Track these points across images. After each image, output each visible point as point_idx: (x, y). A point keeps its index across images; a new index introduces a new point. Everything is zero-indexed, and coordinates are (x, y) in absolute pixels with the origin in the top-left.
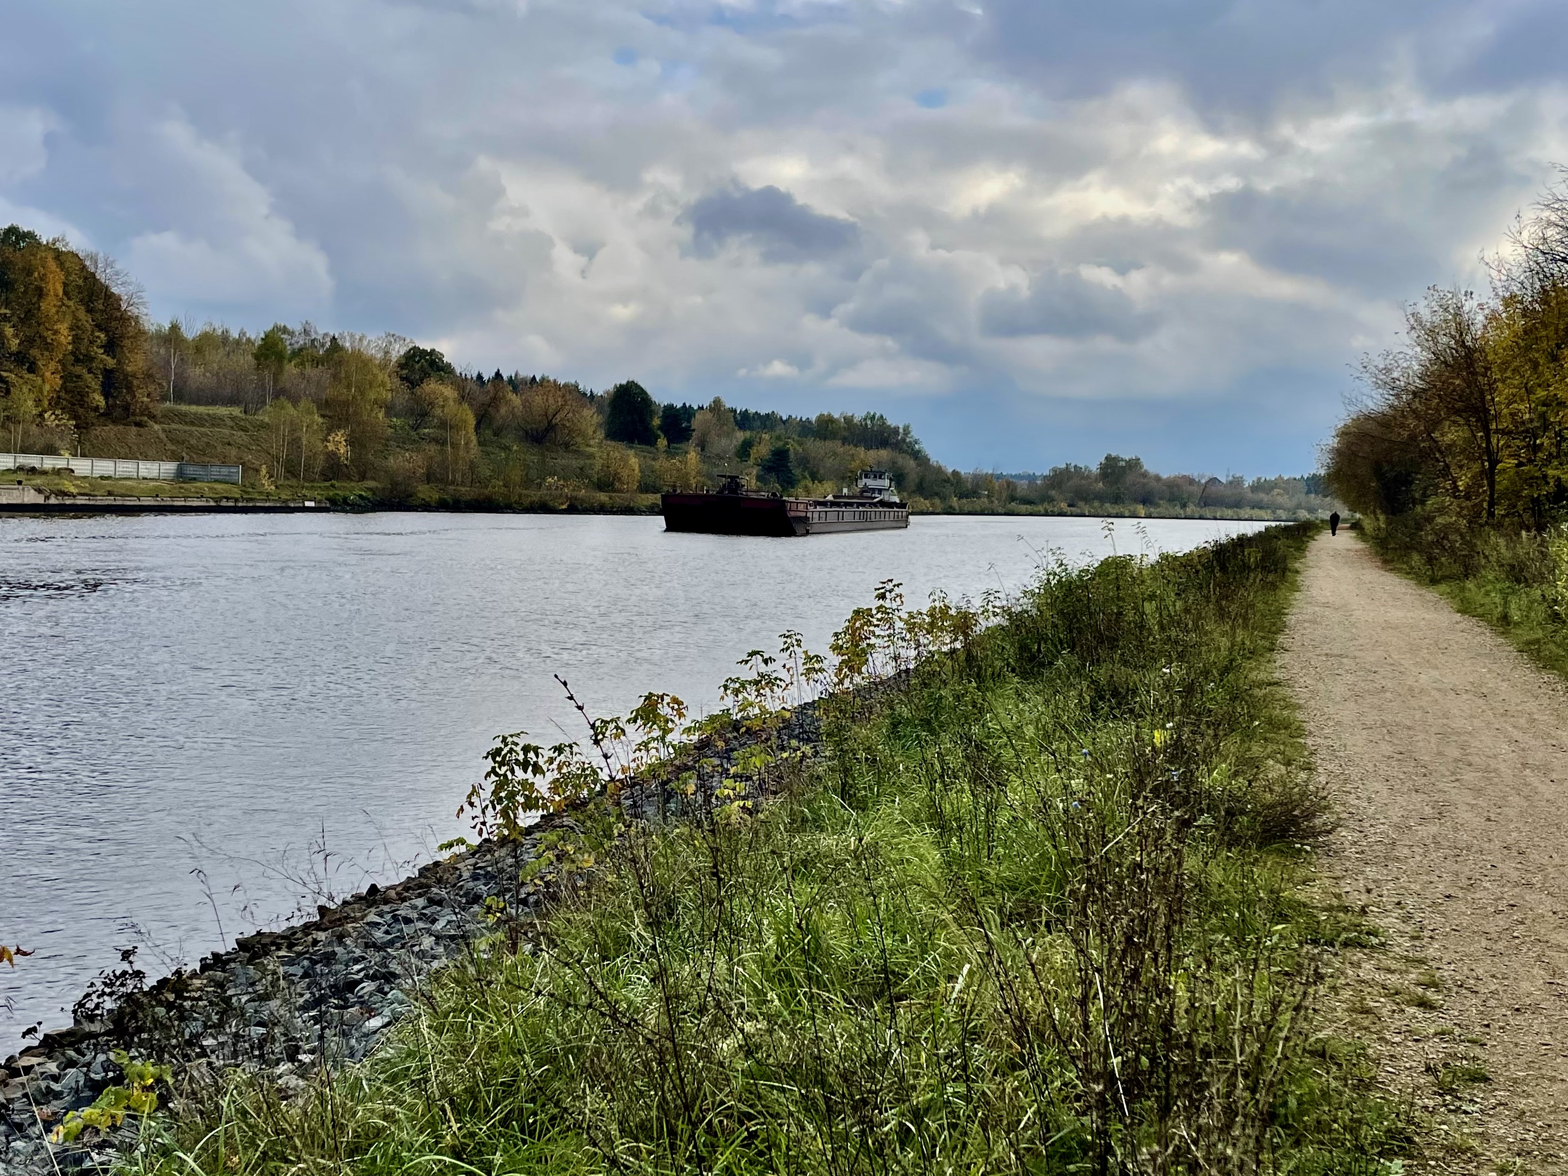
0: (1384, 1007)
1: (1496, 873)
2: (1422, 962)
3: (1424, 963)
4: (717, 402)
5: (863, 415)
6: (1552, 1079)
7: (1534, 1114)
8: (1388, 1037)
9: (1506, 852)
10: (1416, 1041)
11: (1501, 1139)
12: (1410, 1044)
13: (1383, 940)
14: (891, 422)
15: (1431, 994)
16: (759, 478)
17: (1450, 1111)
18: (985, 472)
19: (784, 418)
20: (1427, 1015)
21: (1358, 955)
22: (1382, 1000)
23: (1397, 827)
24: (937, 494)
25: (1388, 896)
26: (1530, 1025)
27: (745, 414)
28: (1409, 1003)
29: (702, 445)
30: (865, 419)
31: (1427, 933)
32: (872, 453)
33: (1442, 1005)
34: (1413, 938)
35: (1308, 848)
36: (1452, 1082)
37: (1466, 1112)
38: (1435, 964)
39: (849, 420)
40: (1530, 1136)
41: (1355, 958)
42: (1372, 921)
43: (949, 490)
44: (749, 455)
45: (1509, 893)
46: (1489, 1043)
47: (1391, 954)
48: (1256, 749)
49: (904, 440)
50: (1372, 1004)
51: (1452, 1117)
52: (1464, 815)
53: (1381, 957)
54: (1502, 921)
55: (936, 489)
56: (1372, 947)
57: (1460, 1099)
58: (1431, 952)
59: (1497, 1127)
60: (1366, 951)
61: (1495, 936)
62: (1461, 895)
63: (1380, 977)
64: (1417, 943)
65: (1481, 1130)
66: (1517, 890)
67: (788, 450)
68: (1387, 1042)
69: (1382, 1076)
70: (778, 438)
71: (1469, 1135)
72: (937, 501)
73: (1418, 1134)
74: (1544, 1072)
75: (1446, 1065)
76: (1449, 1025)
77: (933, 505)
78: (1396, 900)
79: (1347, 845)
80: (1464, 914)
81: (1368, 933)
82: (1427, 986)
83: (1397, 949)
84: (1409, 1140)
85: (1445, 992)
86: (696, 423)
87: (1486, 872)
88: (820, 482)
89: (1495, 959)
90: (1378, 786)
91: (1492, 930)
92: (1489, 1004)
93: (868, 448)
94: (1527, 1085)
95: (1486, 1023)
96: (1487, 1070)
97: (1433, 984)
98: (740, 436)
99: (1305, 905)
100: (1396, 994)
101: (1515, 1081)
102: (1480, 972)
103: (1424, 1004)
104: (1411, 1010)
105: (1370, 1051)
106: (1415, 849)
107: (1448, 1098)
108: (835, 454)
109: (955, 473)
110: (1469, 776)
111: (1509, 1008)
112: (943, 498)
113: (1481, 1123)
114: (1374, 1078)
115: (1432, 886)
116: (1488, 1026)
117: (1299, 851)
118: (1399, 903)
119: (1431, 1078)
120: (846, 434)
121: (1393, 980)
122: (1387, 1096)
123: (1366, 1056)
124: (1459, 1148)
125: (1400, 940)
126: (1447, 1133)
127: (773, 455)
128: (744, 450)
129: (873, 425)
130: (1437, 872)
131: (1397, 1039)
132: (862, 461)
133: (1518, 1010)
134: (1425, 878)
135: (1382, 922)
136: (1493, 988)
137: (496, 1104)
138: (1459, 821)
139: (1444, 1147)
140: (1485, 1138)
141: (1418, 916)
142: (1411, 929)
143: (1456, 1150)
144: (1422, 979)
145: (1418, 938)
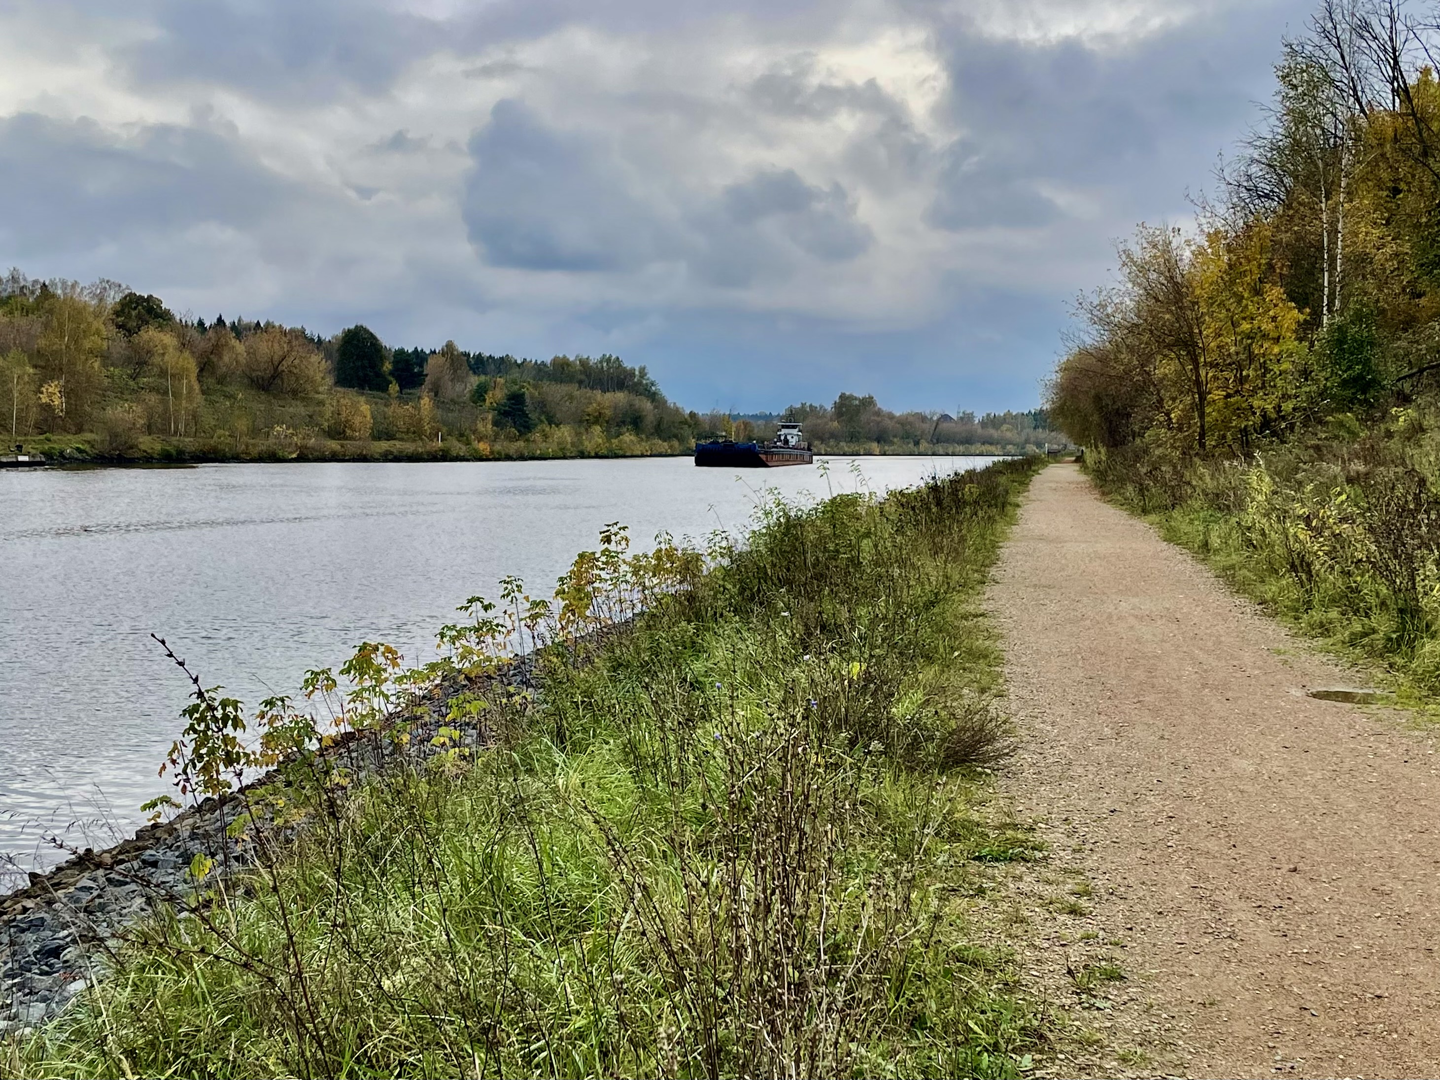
0: (1038, 916)
1: (1161, 788)
2: (1079, 873)
3: (1081, 874)
4: (450, 346)
5: (600, 357)
6: (1182, 976)
7: (1161, 1007)
8: (1037, 943)
9: (1173, 767)
10: (1063, 945)
11: (1127, 1031)
12: (1056, 949)
13: (1046, 853)
14: (627, 365)
15: (1084, 903)
16: (495, 423)
17: (1084, 1008)
18: (722, 412)
19: (519, 362)
20: (1077, 922)
21: (1020, 869)
22: (1037, 909)
23: (1074, 748)
24: (676, 436)
25: (1058, 813)
26: (1170, 927)
27: (479, 358)
28: (1060, 911)
29: (436, 391)
30: (601, 362)
31: (1088, 846)
32: (609, 395)
33: (1091, 912)
34: (1074, 851)
35: (989, 771)
36: (1089, 982)
37: (1098, 1009)
38: (1090, 875)
39: (584, 363)
40: (1154, 1029)
41: (1018, 872)
42: (1037, 837)
43: (687, 431)
44: (485, 400)
45: (1169, 807)
46: (1130, 945)
47: (1052, 867)
48: (954, 678)
49: (640, 383)
50: (1027, 914)
51: (1086, 1014)
52: (1139, 732)
53: (1042, 870)
54: (1160, 832)
55: (675, 431)
56: (1035, 860)
57: (1095, 997)
58: (1089, 863)
59: (1125, 1020)
60: (1029, 865)
61: (1150, 846)
62: (1125, 809)
63: (1039, 888)
64: (1077, 856)
65: (1109, 1025)
66: (1178, 803)
67: (524, 394)
68: (1036, 947)
69: (1025, 978)
70: (514, 382)
71: (1099, 1030)
72: (676, 443)
73: (1051, 1031)
74: (1175, 969)
75: (1086, 967)
76: (1096, 930)
77: (671, 447)
78: (1064, 817)
79: (1026, 766)
80: (1126, 826)
81: (1033, 849)
82: (1079, 895)
83: (1058, 862)
84: (1041, 1037)
85: (1097, 899)
86: (428, 369)
87: (1151, 787)
88: (557, 425)
89: (1148, 868)
90: (1063, 710)
91: (1149, 841)
92: (1135, 909)
93: (604, 391)
94: (1159, 982)
95: (1129, 926)
96: (1123, 969)
97: (1087, 893)
98: (474, 381)
99: (978, 825)
100: (1051, 903)
101: (1148, 978)
102: (1131, 881)
103: (1074, 911)
104: (1062, 918)
105: (1018, 958)
106: (1088, 768)
107: (1084, 996)
108: (571, 398)
109: (692, 415)
110: (1149, 698)
111: (1154, 912)
113: (1111, 1018)
114: (1018, 981)
115: (1100, 801)
116: (1131, 929)
117: (981, 774)
118: (1066, 820)
119: (1071, 980)
120: (583, 377)
121: (1049, 891)
122: (1028, 998)
123: (1014, 961)
124: (1087, 1041)
125: (1062, 854)
126: (1079, 1029)
127: (508, 399)
128: (480, 394)
129: (609, 368)
130: (1107, 789)
131: (1046, 945)
132: (599, 404)
133: (1160, 913)
134: (1094, 795)
135: (1049, 838)
136: (1141, 894)
138: (1134, 740)
139: (1074, 1041)
140: (1112, 1031)
141: (1083, 830)
142: (1074, 843)
143: (1085, 1043)
144: (1077, 888)
145: (1080, 851)
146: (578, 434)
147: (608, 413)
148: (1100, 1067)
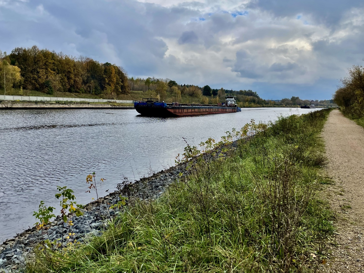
0: (333, 194)
1: (358, 172)
2: (341, 187)
4: (222, 88)
5: (248, 90)
7: (359, 214)
10: (339, 201)
11: (352, 218)
12: (337, 201)
13: (335, 183)
14: (253, 91)
15: (343, 193)
18: (270, 100)
20: (341, 197)
21: (329, 186)
23: (340, 163)
24: (261, 104)
26: (361, 199)
27: (227, 90)
28: (338, 194)
29: (219, 96)
31: (343, 182)
32: (249, 97)
33: (344, 195)
34: (340, 183)
35: (323, 167)
36: (344, 208)
37: (346, 213)
38: (344, 188)
39: (245, 91)
40: (358, 218)
42: (333, 180)
43: (263, 103)
46: (352, 202)
48: (315, 149)
49: (255, 95)
50: (331, 194)
51: (343, 214)
52: (353, 161)
53: (334, 186)
54: (358, 180)
56: (333, 184)
57: (345, 211)
58: (343, 185)
59: (352, 216)
60: (331, 185)
61: (356, 183)
62: (350, 176)
63: (333, 190)
66: (362, 175)
68: (333, 201)
69: (331, 207)
71: (346, 217)
72: (261, 105)
73: (337, 217)
74: (362, 207)
75: (343, 205)
76: (345, 198)
78: (338, 176)
79: (330, 166)
80: (351, 179)
81: (332, 182)
82: (342, 191)
83: (337, 185)
84: (335, 218)
85: (345, 193)
86: (218, 92)
89: (356, 187)
90: (337, 156)
92: (353, 195)
94: (359, 209)
95: (352, 198)
96: (351, 206)
97: (343, 191)
99: (321, 177)
100: (336, 193)
101: (356, 208)
102: (352, 189)
103: (341, 195)
104: (338, 196)
105: (330, 202)
107: (343, 211)
108: (243, 97)
109: (264, 100)
110: (355, 155)
112: (262, 105)
113: (349, 215)
117: (321, 167)
119: (340, 207)
120: (245, 94)
121: (335, 190)
122: (332, 210)
123: (329, 203)
125: (338, 183)
126: (342, 217)
129: (250, 92)
130: (347, 172)
131: (335, 201)
133: (358, 196)
134: (344, 173)
135: (335, 180)
136: (354, 192)
137: (178, 206)
138: (352, 162)
139: (341, 219)
140: (349, 218)
141: (342, 179)
142: (340, 181)
143: (344, 220)
144: (341, 190)
145: (341, 183)
146: (244, 103)
147: (249, 100)
148: (347, 225)
